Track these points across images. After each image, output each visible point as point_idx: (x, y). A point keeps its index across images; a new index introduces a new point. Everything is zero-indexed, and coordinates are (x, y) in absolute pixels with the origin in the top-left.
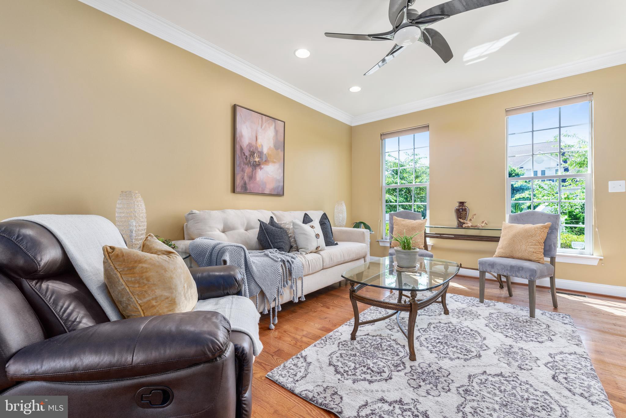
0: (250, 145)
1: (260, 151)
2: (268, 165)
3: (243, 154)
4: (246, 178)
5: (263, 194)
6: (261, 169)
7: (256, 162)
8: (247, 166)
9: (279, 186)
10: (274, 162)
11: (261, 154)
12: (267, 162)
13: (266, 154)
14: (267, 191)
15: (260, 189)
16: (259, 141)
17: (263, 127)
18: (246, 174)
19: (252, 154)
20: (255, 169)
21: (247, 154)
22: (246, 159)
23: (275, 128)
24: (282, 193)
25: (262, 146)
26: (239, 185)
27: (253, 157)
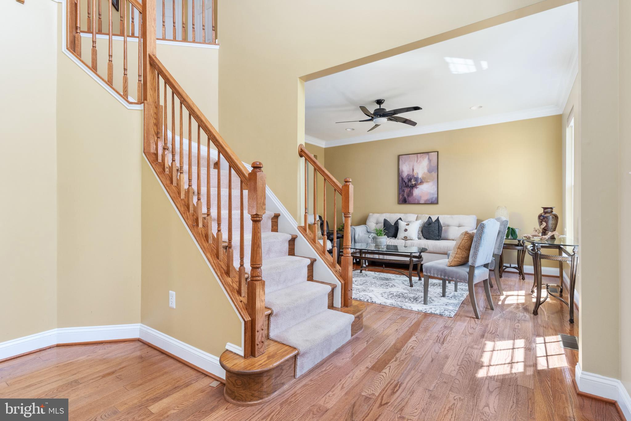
0: (408, 175)
1: (416, 177)
2: (423, 185)
3: (403, 182)
4: (405, 195)
5: (419, 203)
6: (417, 188)
7: (412, 184)
8: (406, 188)
9: (433, 197)
10: (427, 182)
11: (416, 179)
12: (422, 183)
13: (420, 178)
14: (422, 202)
15: (416, 201)
16: (415, 171)
17: (418, 161)
18: (405, 193)
19: (410, 180)
20: (412, 189)
21: (406, 181)
22: (406, 184)
23: (429, 159)
24: (436, 202)
25: (418, 173)
26: (401, 200)
27: (411, 182)
